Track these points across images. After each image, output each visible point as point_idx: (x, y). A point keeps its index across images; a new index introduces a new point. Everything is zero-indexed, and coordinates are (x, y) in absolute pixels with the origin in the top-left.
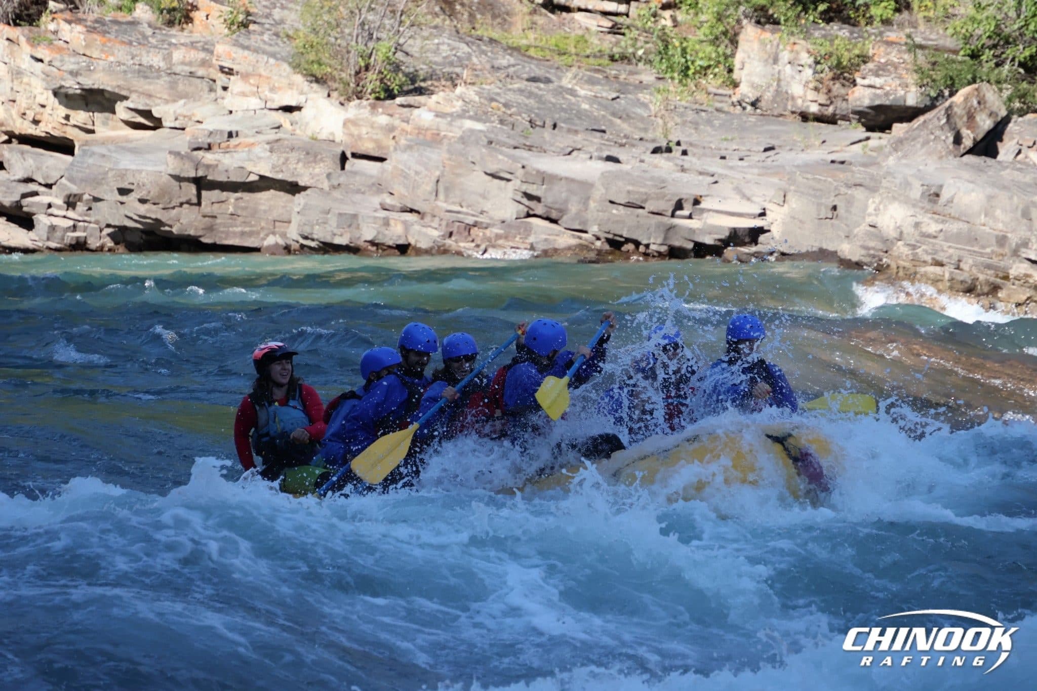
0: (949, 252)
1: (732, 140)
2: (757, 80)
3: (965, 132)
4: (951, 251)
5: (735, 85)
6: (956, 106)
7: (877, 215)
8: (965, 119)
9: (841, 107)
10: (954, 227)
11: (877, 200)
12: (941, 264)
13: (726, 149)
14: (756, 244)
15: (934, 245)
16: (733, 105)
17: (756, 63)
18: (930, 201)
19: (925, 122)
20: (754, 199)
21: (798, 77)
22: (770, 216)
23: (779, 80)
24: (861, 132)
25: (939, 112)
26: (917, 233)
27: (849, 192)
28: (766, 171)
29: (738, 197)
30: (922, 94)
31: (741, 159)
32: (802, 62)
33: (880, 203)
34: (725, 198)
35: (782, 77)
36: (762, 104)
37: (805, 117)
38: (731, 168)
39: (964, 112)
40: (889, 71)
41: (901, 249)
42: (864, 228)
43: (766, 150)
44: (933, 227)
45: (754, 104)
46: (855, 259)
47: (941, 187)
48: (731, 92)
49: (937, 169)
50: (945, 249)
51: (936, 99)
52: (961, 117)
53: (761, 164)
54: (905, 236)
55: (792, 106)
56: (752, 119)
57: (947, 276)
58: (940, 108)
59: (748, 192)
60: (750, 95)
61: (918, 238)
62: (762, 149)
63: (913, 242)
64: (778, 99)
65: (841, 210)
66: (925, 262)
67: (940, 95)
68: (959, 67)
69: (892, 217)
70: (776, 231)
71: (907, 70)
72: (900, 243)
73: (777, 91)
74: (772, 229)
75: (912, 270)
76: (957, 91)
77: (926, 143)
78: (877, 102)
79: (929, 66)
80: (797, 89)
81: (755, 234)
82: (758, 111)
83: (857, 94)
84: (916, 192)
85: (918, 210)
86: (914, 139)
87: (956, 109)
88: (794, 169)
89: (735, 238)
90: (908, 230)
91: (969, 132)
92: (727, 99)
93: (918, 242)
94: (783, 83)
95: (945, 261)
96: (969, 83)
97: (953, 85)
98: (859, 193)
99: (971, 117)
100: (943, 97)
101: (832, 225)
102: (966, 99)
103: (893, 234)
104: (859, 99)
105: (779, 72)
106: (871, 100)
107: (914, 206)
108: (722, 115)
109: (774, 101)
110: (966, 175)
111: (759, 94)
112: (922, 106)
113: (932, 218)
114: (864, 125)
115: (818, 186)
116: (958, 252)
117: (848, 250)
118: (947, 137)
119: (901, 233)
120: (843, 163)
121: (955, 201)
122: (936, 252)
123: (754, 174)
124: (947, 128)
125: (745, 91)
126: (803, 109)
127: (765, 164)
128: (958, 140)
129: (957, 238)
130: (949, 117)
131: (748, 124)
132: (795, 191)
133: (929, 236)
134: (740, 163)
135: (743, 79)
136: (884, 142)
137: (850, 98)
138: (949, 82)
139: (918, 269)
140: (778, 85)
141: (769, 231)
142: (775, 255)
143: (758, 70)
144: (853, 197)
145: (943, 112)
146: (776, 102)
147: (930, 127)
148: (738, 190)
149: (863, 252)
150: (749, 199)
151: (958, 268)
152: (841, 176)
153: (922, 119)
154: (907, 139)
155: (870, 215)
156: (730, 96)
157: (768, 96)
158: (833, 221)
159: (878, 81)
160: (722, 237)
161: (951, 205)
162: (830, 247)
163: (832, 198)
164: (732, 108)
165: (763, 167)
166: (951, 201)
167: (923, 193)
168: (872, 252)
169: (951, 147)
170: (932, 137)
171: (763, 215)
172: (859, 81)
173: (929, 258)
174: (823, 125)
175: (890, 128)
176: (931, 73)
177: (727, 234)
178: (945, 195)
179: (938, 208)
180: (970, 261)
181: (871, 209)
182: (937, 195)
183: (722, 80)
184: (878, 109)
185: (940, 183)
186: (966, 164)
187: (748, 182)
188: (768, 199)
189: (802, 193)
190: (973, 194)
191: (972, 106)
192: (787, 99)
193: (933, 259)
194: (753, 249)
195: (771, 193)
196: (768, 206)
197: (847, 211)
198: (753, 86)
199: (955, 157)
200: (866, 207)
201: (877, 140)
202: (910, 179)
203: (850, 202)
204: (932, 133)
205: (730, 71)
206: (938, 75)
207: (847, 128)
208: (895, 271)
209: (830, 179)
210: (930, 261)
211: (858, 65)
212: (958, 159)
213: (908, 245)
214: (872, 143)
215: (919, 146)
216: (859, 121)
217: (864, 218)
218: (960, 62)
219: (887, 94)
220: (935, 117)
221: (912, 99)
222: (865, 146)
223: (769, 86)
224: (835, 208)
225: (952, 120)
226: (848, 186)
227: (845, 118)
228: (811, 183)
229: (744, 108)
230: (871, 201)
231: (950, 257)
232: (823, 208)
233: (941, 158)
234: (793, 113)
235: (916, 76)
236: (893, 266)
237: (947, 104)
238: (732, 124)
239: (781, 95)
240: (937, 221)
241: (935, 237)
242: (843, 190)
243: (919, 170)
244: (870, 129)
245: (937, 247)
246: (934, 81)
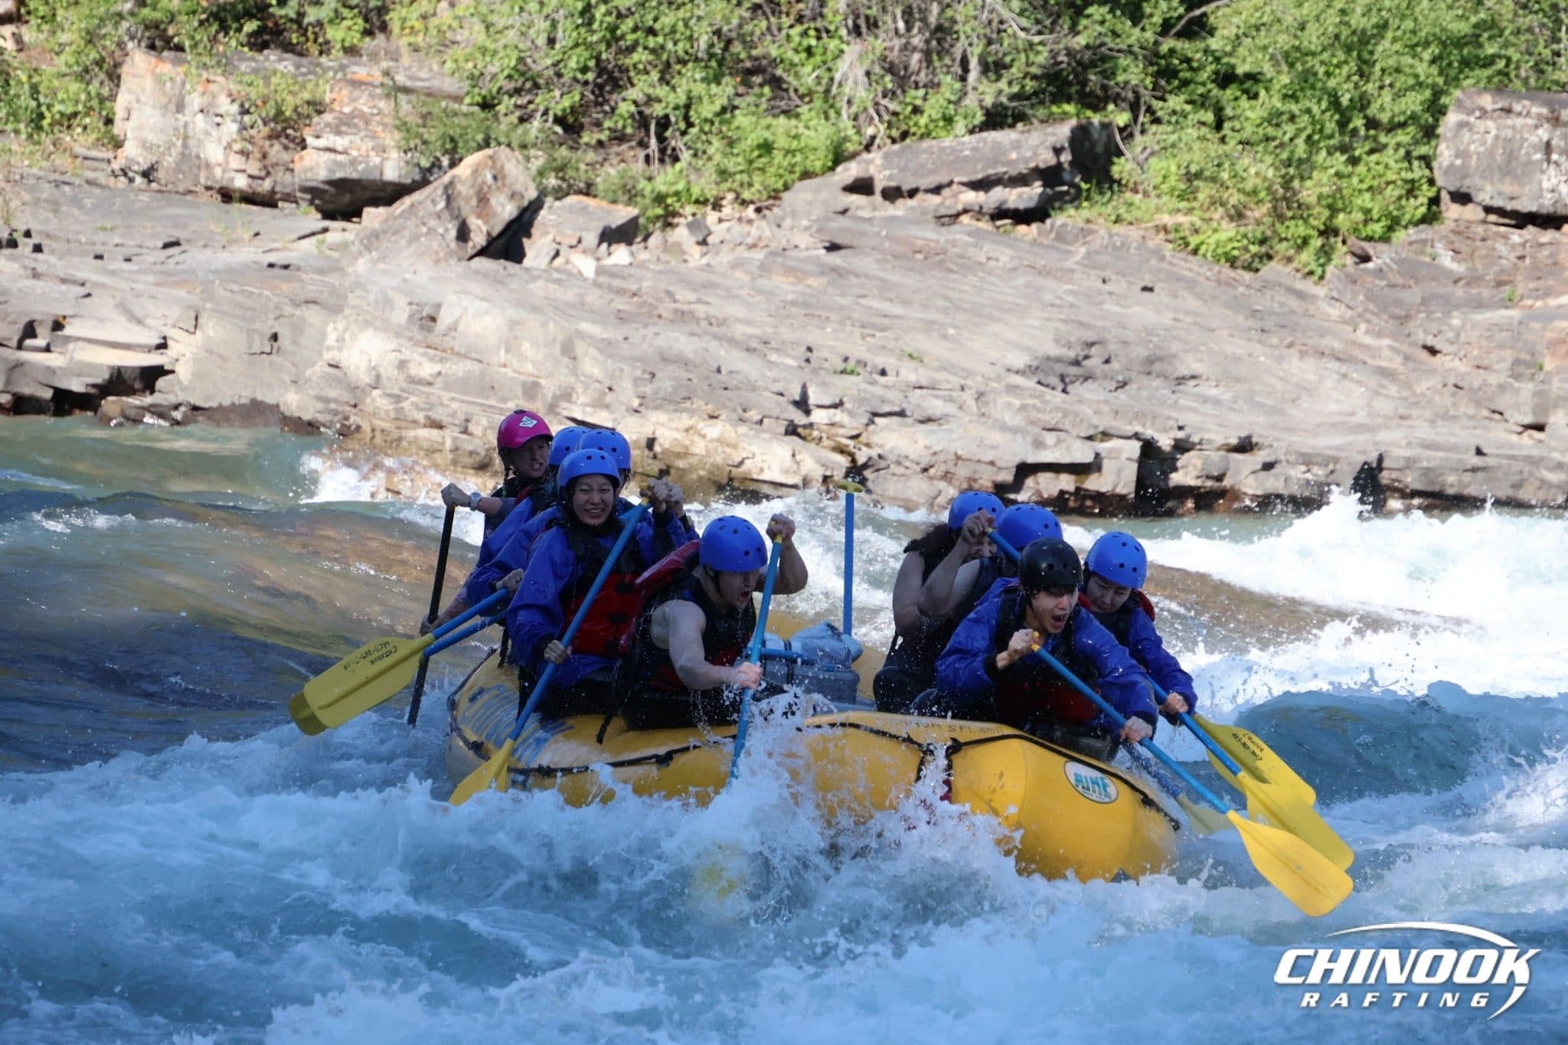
0: (452, 406)
1: (112, 229)
2: (151, 137)
3: (474, 222)
4: (454, 405)
5: (118, 144)
6: (461, 181)
7: (340, 349)
8: (474, 202)
9: (283, 181)
10: (458, 368)
11: (341, 325)
12: (440, 427)
13: (103, 244)
14: (153, 392)
15: (428, 395)
16: (114, 174)
17: (149, 111)
18: (422, 328)
19: (413, 205)
20: (149, 321)
21: (214, 133)
22: (174, 349)
23: (186, 137)
24: (313, 220)
25: (435, 190)
26: (402, 378)
27: (298, 313)
28: (168, 278)
29: (123, 319)
30: (407, 163)
31: (128, 260)
32: (222, 111)
33: (345, 330)
34: (102, 320)
35: (190, 133)
36: (161, 174)
37: (227, 195)
38: (113, 273)
39: (472, 192)
40: (356, 126)
41: (378, 401)
42: (320, 368)
43: (166, 246)
44: (426, 369)
45: (146, 174)
46: (307, 416)
47: (438, 306)
48: (110, 155)
49: (430, 278)
50: (445, 401)
51: (430, 170)
52: (468, 200)
53: (159, 268)
54: (384, 381)
55: (207, 178)
56: (145, 197)
57: (448, 444)
58: (435, 184)
59: (138, 311)
60: (141, 160)
61: (404, 385)
62: (160, 244)
63: (396, 391)
64: (185, 167)
65: (284, 341)
66: (414, 422)
67: (436, 164)
68: (464, 122)
69: (363, 352)
70: (183, 371)
71: (385, 125)
72: (376, 393)
73: (182, 154)
74: (178, 368)
75: (395, 436)
76: (461, 160)
77: (415, 238)
78: (339, 175)
79: (420, 122)
80: (213, 152)
81: (150, 376)
82: (154, 185)
83: (307, 162)
84: (400, 315)
85: (403, 341)
86: (396, 232)
87: (459, 187)
88: (211, 277)
89: (118, 383)
90: (389, 371)
91: (480, 222)
92: (104, 165)
93: (403, 390)
94: (191, 142)
95: (445, 420)
96: (480, 148)
97: (454, 149)
98: (312, 316)
99: (483, 199)
100: (440, 167)
101: (271, 364)
102: (476, 172)
103: (365, 378)
104: (312, 169)
105: (186, 125)
106: (330, 170)
107: (398, 335)
108: (97, 191)
109: (178, 169)
110: (476, 288)
111: (154, 159)
112: (408, 181)
113: (424, 355)
114: (318, 209)
115: (248, 303)
116: (466, 408)
117: (295, 402)
118: (447, 230)
119: (378, 377)
120: (286, 267)
121: (461, 328)
122: (431, 407)
123: (146, 283)
124: (446, 215)
125: (133, 153)
126: (225, 183)
127: (164, 268)
128: (463, 234)
129: (463, 385)
130: (449, 199)
131: (137, 206)
132: (214, 310)
133: (421, 382)
134: (126, 266)
135: (129, 135)
136: (350, 236)
137: (297, 167)
138: (448, 146)
139: (404, 433)
140: (185, 146)
141: (172, 372)
142: (183, 409)
143: (152, 121)
144: (303, 320)
145: (440, 191)
146: (183, 172)
147: (421, 213)
148: (123, 308)
149: (320, 406)
150: (140, 322)
151: (465, 431)
152: (285, 287)
153: (407, 201)
154: (384, 232)
155: (329, 349)
156: (109, 161)
157: (169, 161)
158: (274, 357)
159: (340, 142)
160: (99, 381)
161: (453, 334)
162: (270, 399)
163: (271, 322)
164: (112, 179)
165: (162, 273)
166: (453, 328)
167: (411, 316)
168: (333, 406)
169: (453, 245)
170: (424, 230)
171: (163, 346)
172: (310, 140)
173: (420, 416)
174: (255, 208)
175: (359, 214)
176: (422, 130)
177: (107, 376)
178: (445, 319)
179: (433, 339)
180: (484, 422)
181: (331, 339)
182: (433, 319)
183: (95, 136)
184: (341, 185)
185: (437, 300)
186: (477, 272)
187: (138, 296)
188: (170, 321)
189: (224, 313)
190: (488, 318)
191: (484, 183)
192: (199, 168)
193: (428, 418)
194: (148, 400)
195: (175, 312)
196: (171, 332)
197: (295, 342)
198: (146, 146)
199: (460, 260)
200: (324, 335)
201: (340, 232)
202: (391, 294)
203: (298, 327)
204: (424, 224)
205: (109, 121)
206: (433, 134)
207: (292, 214)
208: (369, 435)
209: (266, 292)
210: (422, 421)
211: (309, 116)
212: (464, 263)
213: (390, 395)
214: (331, 237)
215: (403, 242)
216: (311, 203)
217: (320, 354)
218: (465, 115)
219: (354, 162)
220: (428, 198)
221: (393, 171)
222: (322, 242)
223: (170, 146)
224: (275, 337)
225: (454, 204)
226: (296, 304)
227: (289, 198)
228: (238, 297)
229: (131, 180)
230: (331, 326)
231: (453, 415)
232: (256, 337)
233: (437, 262)
234: (208, 188)
235: (397, 135)
236: (366, 427)
237: (446, 179)
238: (113, 204)
239: (190, 160)
240: (432, 359)
241: (430, 384)
242: (288, 309)
243: (405, 281)
244: (328, 215)
245: (434, 399)
246: (425, 142)
